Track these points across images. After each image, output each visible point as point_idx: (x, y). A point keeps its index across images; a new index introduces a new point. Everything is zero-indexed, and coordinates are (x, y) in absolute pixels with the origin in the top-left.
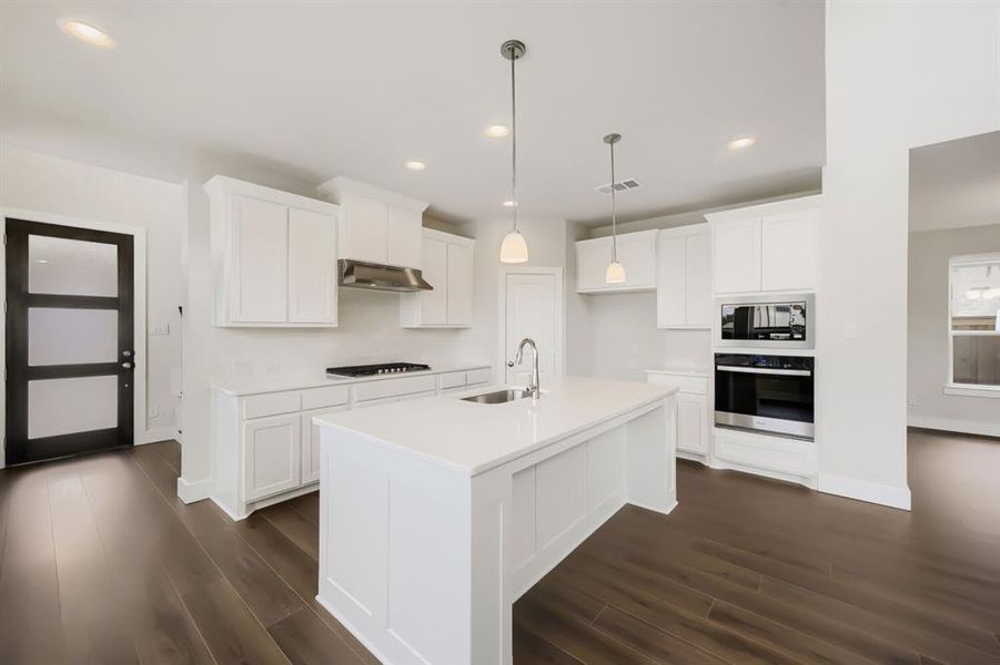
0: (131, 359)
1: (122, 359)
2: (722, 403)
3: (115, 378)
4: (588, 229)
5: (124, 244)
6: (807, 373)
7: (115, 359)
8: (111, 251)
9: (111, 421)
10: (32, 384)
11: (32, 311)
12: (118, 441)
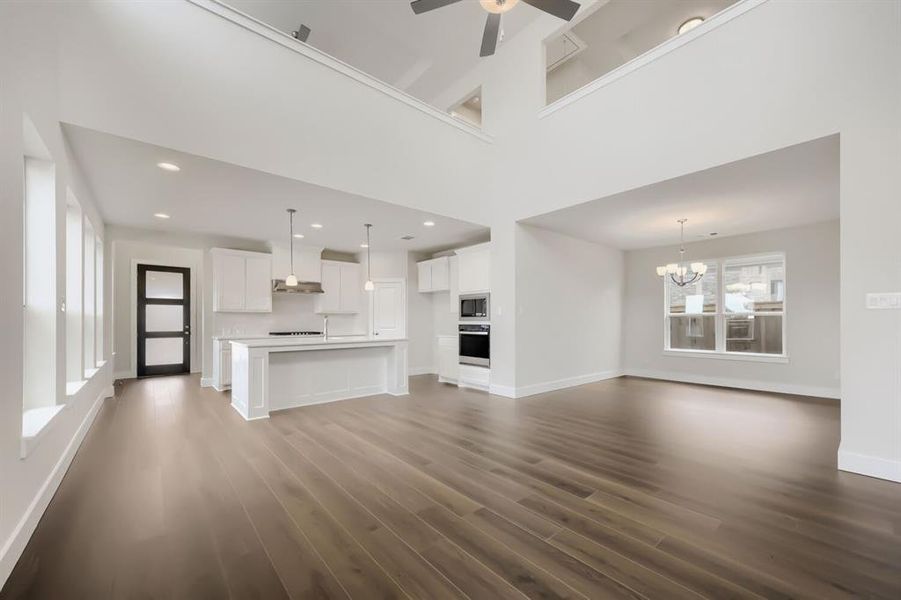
0: (189, 330)
1: (185, 330)
2: (463, 352)
3: (182, 339)
4: (428, 255)
5: (186, 272)
6: (486, 333)
7: (182, 330)
8: (180, 276)
9: (180, 361)
10: (147, 340)
11: (148, 306)
12: (183, 370)
